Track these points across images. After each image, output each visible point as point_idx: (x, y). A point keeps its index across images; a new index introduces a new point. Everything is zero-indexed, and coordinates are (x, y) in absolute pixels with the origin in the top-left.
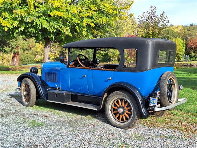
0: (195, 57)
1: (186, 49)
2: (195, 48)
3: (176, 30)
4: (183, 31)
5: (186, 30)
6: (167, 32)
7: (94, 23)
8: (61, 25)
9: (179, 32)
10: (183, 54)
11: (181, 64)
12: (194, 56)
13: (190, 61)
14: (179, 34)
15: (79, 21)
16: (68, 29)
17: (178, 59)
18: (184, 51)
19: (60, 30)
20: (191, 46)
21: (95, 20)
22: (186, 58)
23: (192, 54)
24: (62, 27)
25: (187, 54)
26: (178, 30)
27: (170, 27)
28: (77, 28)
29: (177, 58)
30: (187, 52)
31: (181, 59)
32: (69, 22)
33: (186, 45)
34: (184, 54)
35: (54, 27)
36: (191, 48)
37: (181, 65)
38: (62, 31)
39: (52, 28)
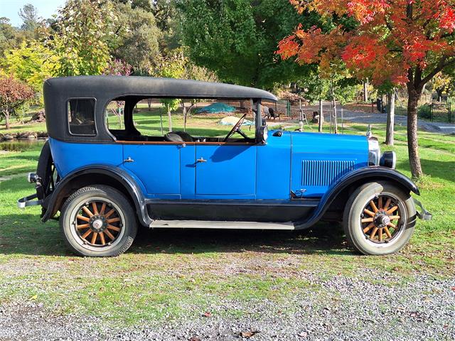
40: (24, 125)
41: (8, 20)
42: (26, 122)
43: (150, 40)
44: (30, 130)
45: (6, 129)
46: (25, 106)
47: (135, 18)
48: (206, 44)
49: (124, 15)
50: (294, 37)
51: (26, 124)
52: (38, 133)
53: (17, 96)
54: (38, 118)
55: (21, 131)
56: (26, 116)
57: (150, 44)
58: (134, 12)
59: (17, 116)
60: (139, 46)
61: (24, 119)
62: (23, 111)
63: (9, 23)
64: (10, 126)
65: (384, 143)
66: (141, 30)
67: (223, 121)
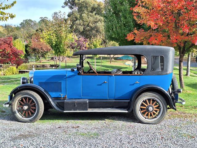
2: (38, 49)
18: (24, 52)
20: (35, 48)
40: (47, 61)
41: (47, 18)
42: (48, 60)
43: (101, 28)
44: (47, 63)
45: (40, 63)
46: (48, 54)
47: (96, 19)
48: (114, 32)
49: (92, 18)
50: (133, 32)
51: (48, 61)
52: (50, 65)
53: (45, 50)
54: (53, 59)
55: (44, 64)
56: (49, 58)
57: (100, 30)
58: (95, 16)
59: (45, 58)
60: (96, 31)
61: (48, 59)
62: (47, 56)
63: (47, 19)
64: (42, 62)
65: (185, 75)
66: (98, 24)
67: (126, 63)
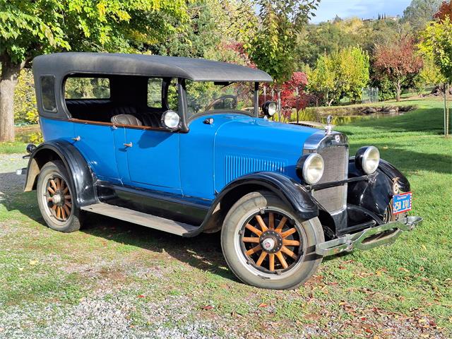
0: (393, 91)
1: (371, 73)
2: (391, 68)
3: (347, 30)
4: (364, 30)
5: (370, 30)
6: (328, 34)
7: (127, 11)
8: (35, 20)
9: (355, 33)
10: (364, 85)
11: (362, 108)
12: (390, 89)
13: (382, 101)
14: (354, 39)
15: (88, 6)
16: (58, 30)
17: (355, 96)
18: (367, 77)
19: (35, 33)
20: (383, 65)
21: (130, 4)
22: (373, 94)
23: (386, 84)
24: (39, 24)
25: (375, 83)
26: (353, 30)
27: (334, 23)
28: (83, 25)
29: (351, 95)
30: (374, 79)
31: (361, 96)
32: (58, 11)
33: (372, 62)
34: (368, 84)
35: (14, 24)
36: (383, 70)
37: (359, 112)
38: (40, 34)
39: (9, 27)
